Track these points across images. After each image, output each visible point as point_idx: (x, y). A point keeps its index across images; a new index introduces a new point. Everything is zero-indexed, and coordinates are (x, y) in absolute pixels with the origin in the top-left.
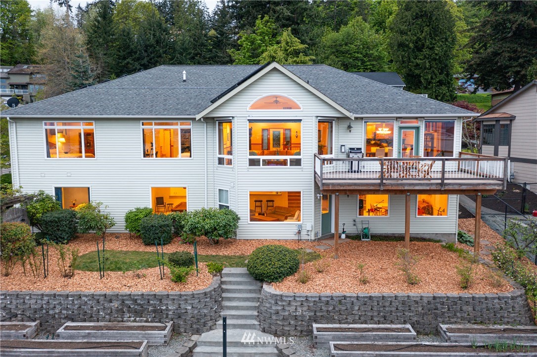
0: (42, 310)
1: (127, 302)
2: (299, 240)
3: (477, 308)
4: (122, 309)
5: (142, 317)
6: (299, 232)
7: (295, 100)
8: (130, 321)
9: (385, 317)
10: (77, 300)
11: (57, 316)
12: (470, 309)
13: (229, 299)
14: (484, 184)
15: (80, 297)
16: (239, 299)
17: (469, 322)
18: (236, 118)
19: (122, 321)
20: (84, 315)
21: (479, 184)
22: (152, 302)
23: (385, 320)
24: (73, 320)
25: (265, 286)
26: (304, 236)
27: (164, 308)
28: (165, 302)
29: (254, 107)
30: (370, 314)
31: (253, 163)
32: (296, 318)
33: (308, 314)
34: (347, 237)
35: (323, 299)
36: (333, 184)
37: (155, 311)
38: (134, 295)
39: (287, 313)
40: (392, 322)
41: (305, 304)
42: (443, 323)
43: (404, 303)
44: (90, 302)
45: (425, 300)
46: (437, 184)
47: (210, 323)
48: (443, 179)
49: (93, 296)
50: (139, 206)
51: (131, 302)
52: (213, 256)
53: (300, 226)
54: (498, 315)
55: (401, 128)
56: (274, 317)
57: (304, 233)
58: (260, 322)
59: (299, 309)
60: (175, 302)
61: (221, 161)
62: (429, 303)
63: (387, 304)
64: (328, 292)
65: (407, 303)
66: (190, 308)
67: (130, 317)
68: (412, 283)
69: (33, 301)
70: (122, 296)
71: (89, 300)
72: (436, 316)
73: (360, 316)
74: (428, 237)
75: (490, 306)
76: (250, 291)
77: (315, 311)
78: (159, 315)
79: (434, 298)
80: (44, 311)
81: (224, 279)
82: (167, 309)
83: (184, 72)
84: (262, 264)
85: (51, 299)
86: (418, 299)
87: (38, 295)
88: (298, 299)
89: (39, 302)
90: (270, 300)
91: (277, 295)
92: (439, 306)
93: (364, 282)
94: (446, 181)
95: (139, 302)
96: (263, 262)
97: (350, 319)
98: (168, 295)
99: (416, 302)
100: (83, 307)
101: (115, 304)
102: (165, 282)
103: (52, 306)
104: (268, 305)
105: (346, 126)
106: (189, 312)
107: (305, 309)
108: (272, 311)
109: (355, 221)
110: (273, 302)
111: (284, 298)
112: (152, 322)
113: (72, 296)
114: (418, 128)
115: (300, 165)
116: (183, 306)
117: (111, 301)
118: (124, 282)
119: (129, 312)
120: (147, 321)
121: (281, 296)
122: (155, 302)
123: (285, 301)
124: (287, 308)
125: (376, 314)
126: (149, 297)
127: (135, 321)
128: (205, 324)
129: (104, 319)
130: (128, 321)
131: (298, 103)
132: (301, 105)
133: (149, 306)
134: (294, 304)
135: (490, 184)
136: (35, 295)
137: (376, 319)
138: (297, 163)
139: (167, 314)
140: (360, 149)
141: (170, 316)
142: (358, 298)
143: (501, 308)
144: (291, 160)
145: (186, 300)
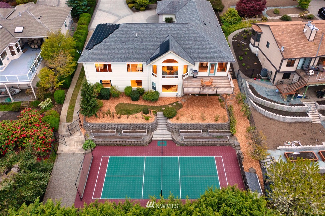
0: (116, 127)
1: (136, 126)
2: (177, 97)
3: (218, 126)
9: (196, 128)
11: (120, 129)
12: (216, 127)
13: (159, 122)
14: (227, 93)
15: (124, 125)
16: (162, 122)
17: (215, 129)
18: (158, 66)
23: (196, 129)
24: (124, 130)
25: (168, 120)
28: (145, 125)
29: (165, 62)
30: (193, 128)
31: (163, 77)
32: (176, 129)
33: (178, 128)
37: (143, 127)
38: (137, 124)
40: (198, 129)
42: (209, 129)
45: (206, 125)
47: (155, 129)
52: (153, 106)
53: (177, 94)
54: (222, 128)
55: (210, 64)
56: (170, 128)
58: (167, 129)
60: (147, 125)
61: (153, 74)
62: (207, 125)
63: (197, 126)
65: (201, 126)
66: (151, 127)
68: (204, 120)
69: (114, 126)
70: (135, 124)
71: (127, 125)
72: (208, 128)
73: (191, 128)
75: (221, 126)
76: (164, 120)
77: (180, 127)
78: (144, 128)
81: (157, 116)
83: (136, 34)
85: (118, 125)
87: (115, 124)
91: (171, 123)
92: (209, 126)
93: (192, 119)
94: (217, 92)
97: (188, 129)
99: (204, 125)
100: (125, 127)
101: (133, 126)
103: (118, 127)
114: (216, 64)
115: (178, 78)
117: (132, 125)
118: (134, 120)
120: (141, 130)
124: (173, 127)
126: (141, 125)
127: (138, 129)
128: (154, 130)
129: (131, 129)
131: (177, 61)
134: (175, 126)
135: (229, 93)
138: (177, 77)
139: (146, 128)
140: (197, 70)
142: (190, 124)
143: (223, 126)
144: (175, 77)
145: (150, 125)
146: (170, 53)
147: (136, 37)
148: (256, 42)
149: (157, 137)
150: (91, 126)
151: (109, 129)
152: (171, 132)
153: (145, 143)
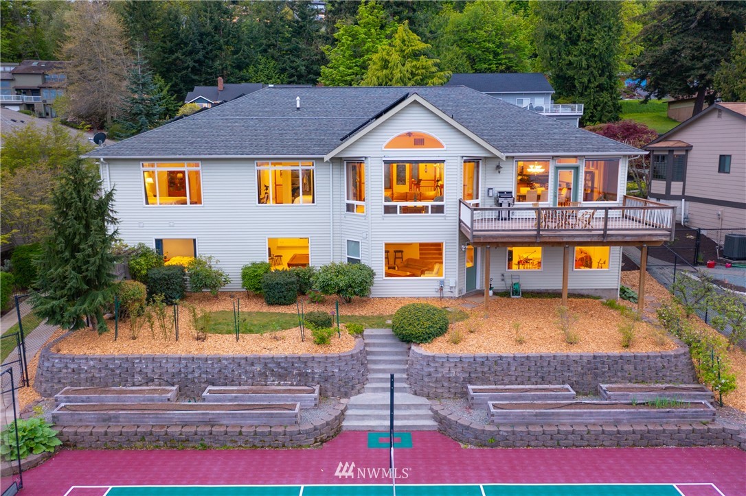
0: (181, 374)
1: (270, 365)
2: (442, 298)
3: (639, 367)
4: (265, 373)
5: (286, 380)
6: (441, 289)
7: (437, 138)
8: (274, 385)
9: (542, 378)
10: (217, 363)
11: (196, 380)
12: (631, 368)
13: (375, 362)
14: (650, 235)
15: (219, 360)
16: (385, 362)
17: (630, 381)
18: (369, 159)
19: (266, 385)
20: (225, 379)
21: (644, 235)
22: (296, 365)
23: (543, 380)
24: (213, 384)
25: (413, 347)
26: (446, 293)
27: (310, 371)
28: (310, 364)
29: (393, 144)
30: (527, 375)
31: (389, 210)
32: (449, 379)
33: (462, 376)
34: (495, 294)
35: (478, 359)
36: (485, 236)
37: (300, 375)
38: (277, 358)
39: (440, 375)
40: (550, 383)
41: (459, 365)
42: (604, 382)
43: (563, 363)
44: (231, 366)
45: (585, 360)
46: (599, 235)
47: (358, 387)
48: (605, 229)
49: (233, 359)
50: (254, 260)
51: (274, 365)
52: (349, 316)
53: (442, 282)
54: (661, 374)
55: (557, 168)
56: (426, 379)
57: (446, 289)
58: (411, 384)
59: (453, 371)
60: (321, 364)
61: (350, 208)
62: (589, 362)
63: (545, 364)
64: (483, 353)
65: (565, 362)
66: (337, 371)
67: (273, 381)
68: (571, 343)
69: (170, 365)
70: (264, 359)
71: (230, 363)
72: (596, 375)
73: (517, 377)
74: (585, 293)
75: (652, 364)
76: (396, 354)
77: (470, 373)
78: (304, 378)
79: (595, 357)
80: (183, 375)
81: (366, 341)
82: (313, 373)
83: (298, 98)
84: (410, 325)
85: (189, 362)
86: (576, 359)
87: (175, 359)
88: (451, 360)
89: (177, 365)
90: (422, 362)
91: (429, 356)
92: (599, 365)
93: (520, 342)
94: (608, 232)
95: (282, 365)
96: (411, 322)
97: (506, 380)
98: (313, 357)
99: (576, 362)
100: (223, 370)
101: (258, 368)
102: (306, 344)
103: (190, 370)
104: (418, 367)
105: (495, 166)
106: (336, 375)
107: (459, 370)
108: (424, 373)
109: (503, 275)
110: (425, 364)
111: (437, 360)
112: (297, 385)
113: (212, 359)
114: (577, 169)
115: (443, 212)
116: (329, 369)
117: (252, 364)
118: (263, 345)
119: (273, 375)
120: (292, 385)
121: (434, 357)
122: (299, 365)
123: (438, 362)
124: (440, 370)
125: (533, 374)
126: (293, 360)
127: (279, 385)
128: (353, 388)
129: (246, 383)
130: (271, 385)
131: (441, 141)
132: (444, 144)
133: (294, 369)
134: (447, 365)
135: (656, 235)
136: (172, 358)
137: (533, 380)
138: (439, 210)
139: (313, 378)
140: (511, 192)
141: (316, 380)
142: (514, 358)
143: (664, 367)
144: (432, 207)
145: (333, 363)
146: (415, 102)
147: (298, 109)
148: (672, 183)
149: (363, 417)
150: (66, 367)
151: (147, 384)
152: (428, 397)
153: (307, 433)
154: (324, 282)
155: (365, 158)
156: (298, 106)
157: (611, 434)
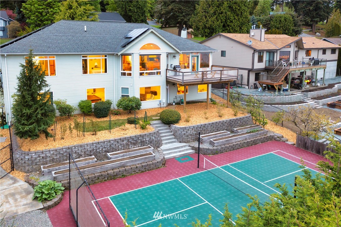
0: (94, 150)
1: (130, 140)
3: (242, 122)
4: (128, 144)
5: (136, 145)
6: (160, 104)
7: (158, 45)
8: (132, 148)
9: (217, 129)
10: (109, 143)
11: (101, 152)
12: (240, 122)
14: (232, 79)
15: (109, 141)
17: (240, 126)
18: (134, 54)
19: (129, 149)
20: (113, 149)
21: (231, 79)
22: (140, 138)
25: (172, 125)
26: (162, 106)
27: (145, 140)
28: (145, 137)
29: (143, 48)
30: (213, 129)
31: (141, 74)
32: (191, 135)
33: (195, 133)
35: (199, 126)
36: (187, 82)
37: (141, 142)
38: (133, 137)
39: (188, 134)
40: (220, 131)
41: (194, 129)
43: (222, 123)
44: (115, 143)
45: (228, 121)
48: (221, 78)
49: (115, 140)
51: (131, 140)
53: (160, 101)
54: (247, 123)
55: (192, 56)
56: (184, 136)
57: (162, 104)
58: (177, 139)
60: (149, 137)
63: (218, 125)
64: (198, 124)
65: (223, 123)
66: (154, 138)
67: (132, 146)
68: (221, 116)
70: (128, 138)
71: (114, 142)
72: (231, 126)
73: (210, 130)
75: (244, 120)
77: (197, 131)
78: (143, 143)
79: (230, 120)
80: (95, 151)
81: (154, 126)
82: (146, 140)
83: (85, 27)
85: (97, 145)
86: (226, 121)
87: (91, 144)
88: (191, 128)
89: (92, 147)
90: (181, 130)
92: (232, 123)
93: (207, 119)
94: (222, 78)
95: (135, 139)
97: (208, 132)
98: (145, 134)
99: (226, 123)
100: (112, 146)
101: (125, 142)
103: (98, 148)
104: (180, 132)
105: (173, 56)
106: (154, 140)
107: (194, 131)
108: (182, 134)
109: (176, 97)
110: (182, 130)
111: (187, 128)
112: (141, 146)
113: (107, 141)
114: (198, 56)
116: (151, 138)
117: (123, 141)
118: (122, 133)
119: (131, 144)
120: (139, 147)
121: (185, 127)
122: (141, 138)
124: (188, 132)
125: (215, 129)
126: (138, 137)
127: (134, 148)
129: (121, 149)
130: (131, 148)
131: (160, 47)
132: (161, 48)
133: (139, 140)
135: (234, 79)
136: (90, 144)
137: (215, 131)
138: (159, 73)
139: (146, 142)
141: (147, 143)
142: (209, 124)
143: (247, 120)
145: (152, 135)
146: (152, 32)
147: (85, 31)
149: (170, 153)
150: (39, 156)
151: (79, 158)
152: (185, 142)
154: (125, 105)
155: (132, 53)
156: (85, 30)
157: (246, 143)
